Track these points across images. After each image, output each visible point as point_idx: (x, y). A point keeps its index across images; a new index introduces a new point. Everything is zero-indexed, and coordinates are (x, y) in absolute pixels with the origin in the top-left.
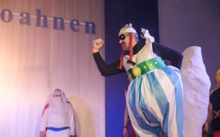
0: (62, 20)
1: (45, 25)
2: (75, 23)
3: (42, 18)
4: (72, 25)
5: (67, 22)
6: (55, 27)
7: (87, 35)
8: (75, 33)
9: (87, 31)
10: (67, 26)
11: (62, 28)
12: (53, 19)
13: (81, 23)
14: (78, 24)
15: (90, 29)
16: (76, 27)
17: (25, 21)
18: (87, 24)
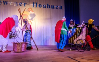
0: (54, 6)
1: (49, 8)
3: (49, 6)
4: (56, 7)
5: (55, 6)
6: (52, 8)
7: (60, 10)
8: (57, 9)
9: (60, 9)
10: (55, 8)
11: (54, 8)
15: (61, 8)
16: (57, 8)
17: (44, 7)
18: (60, 6)
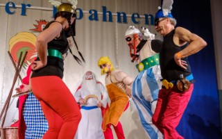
0: (124, 14)
1: (111, 20)
2: (136, 16)
3: (108, 14)
4: (133, 18)
5: (129, 15)
6: (119, 21)
9: (147, 23)
10: (129, 20)
11: (126, 21)
12: (116, 14)
13: (140, 16)
14: (138, 17)
15: (150, 21)
16: (137, 20)
17: (93, 17)
18: (146, 16)
